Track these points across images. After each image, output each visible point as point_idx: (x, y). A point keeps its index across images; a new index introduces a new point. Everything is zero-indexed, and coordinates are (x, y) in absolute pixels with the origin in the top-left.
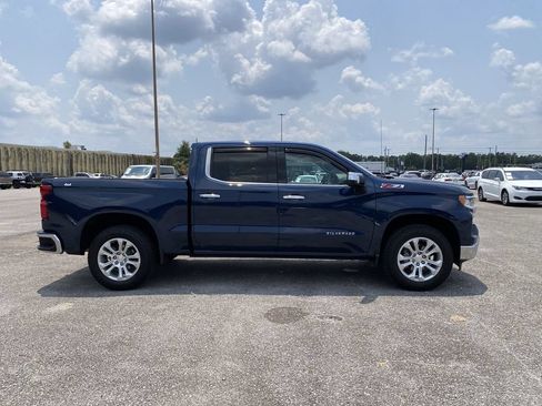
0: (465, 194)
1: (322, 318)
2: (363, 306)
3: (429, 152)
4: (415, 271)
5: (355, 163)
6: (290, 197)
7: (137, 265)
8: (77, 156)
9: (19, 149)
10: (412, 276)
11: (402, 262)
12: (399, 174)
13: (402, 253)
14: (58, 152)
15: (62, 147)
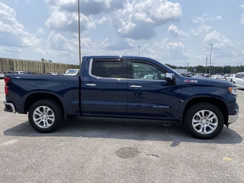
0: (232, 87)
1: (148, 155)
2: (172, 148)
3: (208, 65)
4: (202, 129)
5: (173, 70)
6: (134, 86)
7: (53, 120)
8: (47, 65)
9: (22, 61)
10: (200, 131)
11: (195, 123)
12: (193, 75)
13: (195, 118)
14: (38, 63)
15: (40, 61)
